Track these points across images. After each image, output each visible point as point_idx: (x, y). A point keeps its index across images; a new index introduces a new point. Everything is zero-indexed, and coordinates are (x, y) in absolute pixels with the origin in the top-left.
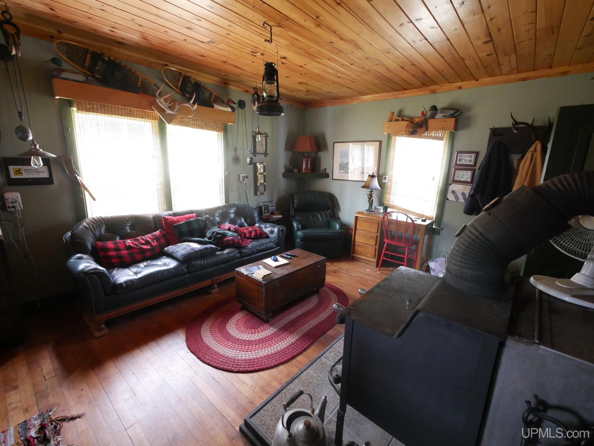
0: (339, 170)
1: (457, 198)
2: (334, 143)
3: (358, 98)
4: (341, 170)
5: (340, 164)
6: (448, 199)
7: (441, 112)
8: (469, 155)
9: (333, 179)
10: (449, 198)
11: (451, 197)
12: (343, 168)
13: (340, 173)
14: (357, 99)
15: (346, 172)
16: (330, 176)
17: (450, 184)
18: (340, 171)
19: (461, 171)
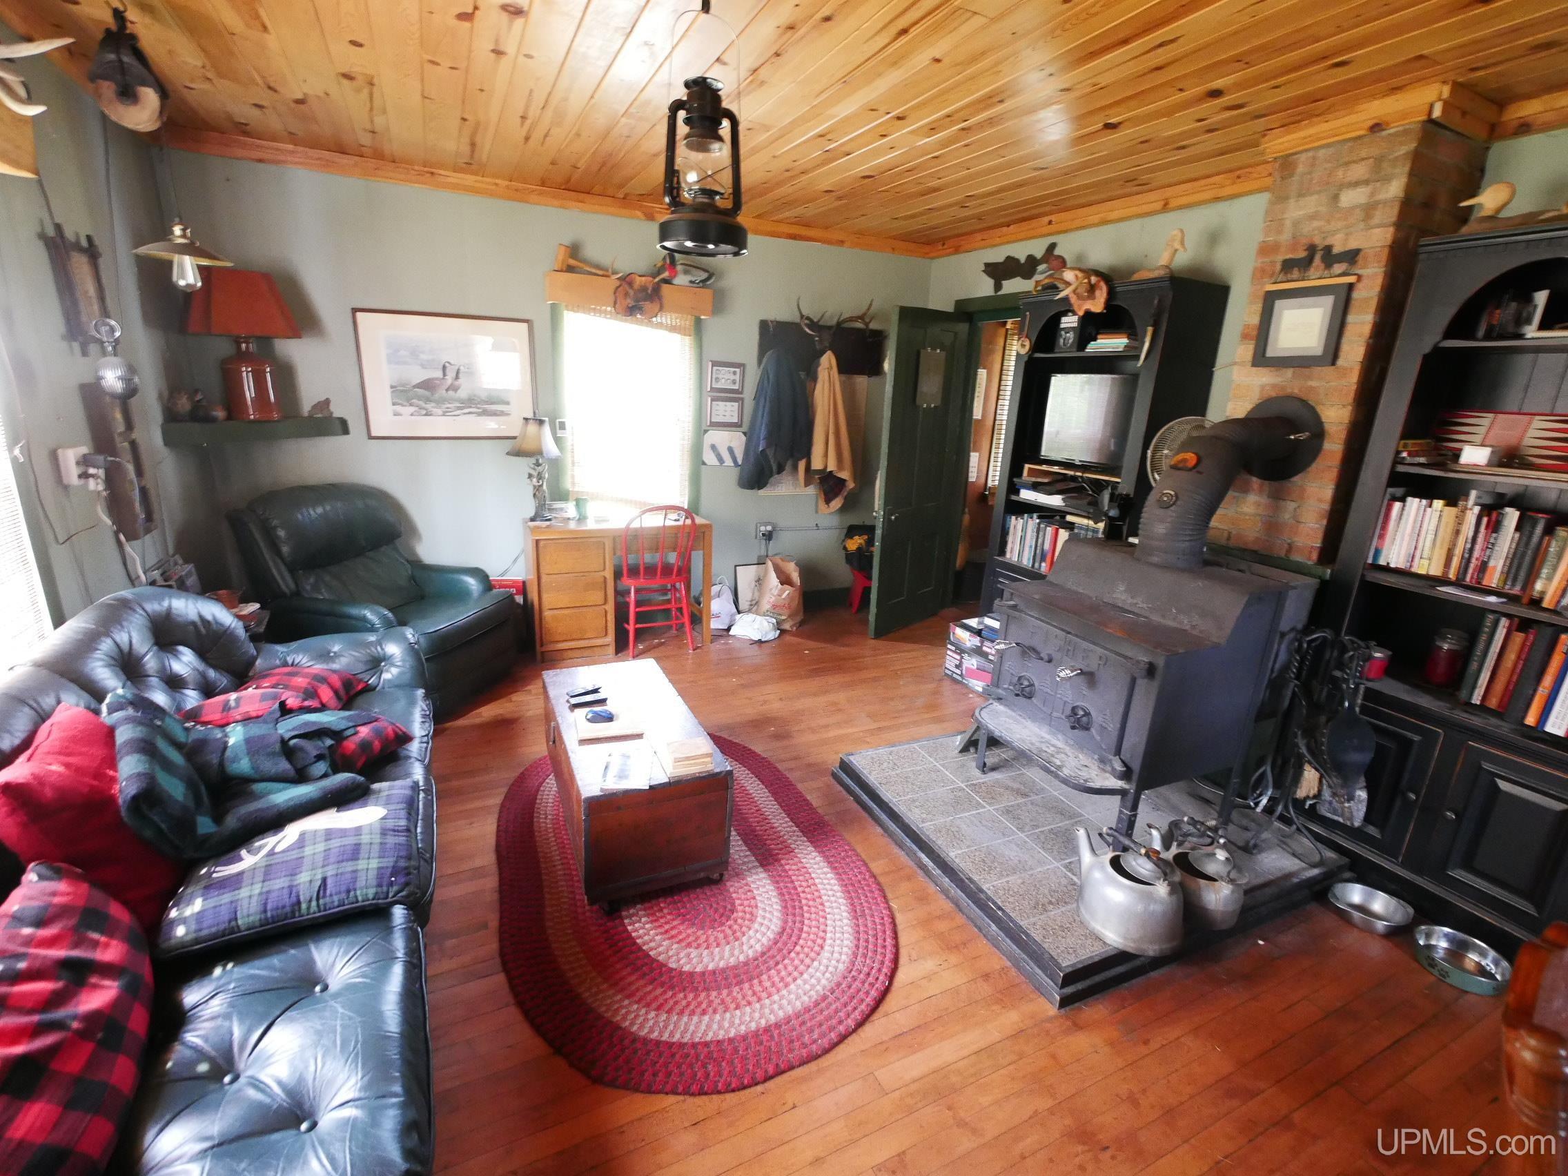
0: (394, 404)
1: (721, 460)
2: (355, 311)
3: (432, 173)
4: (403, 405)
5: (392, 387)
6: (704, 463)
7: (686, 272)
8: (732, 369)
9: (371, 438)
10: (706, 461)
11: (710, 458)
12: (408, 400)
13: (396, 414)
14: (428, 175)
15: (424, 412)
16: (355, 425)
17: (706, 431)
18: (398, 408)
19: (720, 403)
